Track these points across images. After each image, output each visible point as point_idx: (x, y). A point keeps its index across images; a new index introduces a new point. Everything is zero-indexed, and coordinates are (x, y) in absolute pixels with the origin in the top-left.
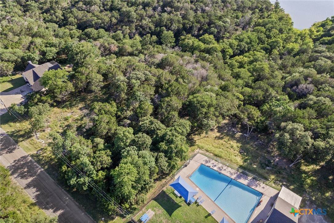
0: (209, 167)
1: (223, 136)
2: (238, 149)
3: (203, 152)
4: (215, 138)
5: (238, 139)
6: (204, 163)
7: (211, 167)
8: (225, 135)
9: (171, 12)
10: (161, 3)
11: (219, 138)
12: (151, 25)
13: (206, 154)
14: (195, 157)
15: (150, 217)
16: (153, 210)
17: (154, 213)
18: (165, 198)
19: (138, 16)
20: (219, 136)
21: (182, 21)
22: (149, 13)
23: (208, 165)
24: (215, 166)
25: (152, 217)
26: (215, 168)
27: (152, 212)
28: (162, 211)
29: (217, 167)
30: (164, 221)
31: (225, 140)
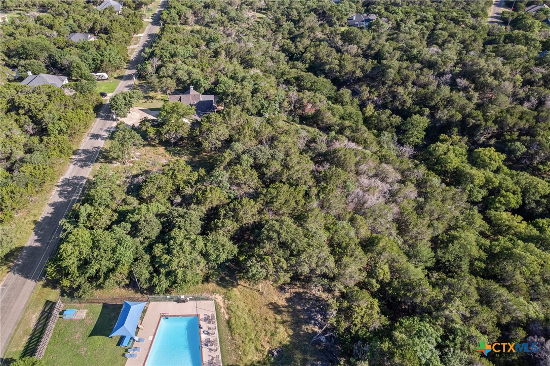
0: (200, 328)
1: (285, 312)
2: (276, 345)
3: (222, 304)
4: (271, 304)
5: (301, 333)
6: (202, 317)
7: (202, 330)
8: (288, 312)
9: (465, 89)
10: (458, 70)
11: (276, 309)
12: (408, 97)
13: (223, 310)
14: (203, 302)
15: (76, 318)
16: (88, 315)
17: (83, 318)
18: (113, 314)
19: (398, 78)
20: (279, 307)
21: (468, 110)
22: (423, 79)
23: (202, 323)
24: (208, 333)
25: (77, 320)
26: (204, 337)
27: (85, 315)
28: (92, 323)
29: (208, 337)
30: (78, 335)
31: (279, 317)
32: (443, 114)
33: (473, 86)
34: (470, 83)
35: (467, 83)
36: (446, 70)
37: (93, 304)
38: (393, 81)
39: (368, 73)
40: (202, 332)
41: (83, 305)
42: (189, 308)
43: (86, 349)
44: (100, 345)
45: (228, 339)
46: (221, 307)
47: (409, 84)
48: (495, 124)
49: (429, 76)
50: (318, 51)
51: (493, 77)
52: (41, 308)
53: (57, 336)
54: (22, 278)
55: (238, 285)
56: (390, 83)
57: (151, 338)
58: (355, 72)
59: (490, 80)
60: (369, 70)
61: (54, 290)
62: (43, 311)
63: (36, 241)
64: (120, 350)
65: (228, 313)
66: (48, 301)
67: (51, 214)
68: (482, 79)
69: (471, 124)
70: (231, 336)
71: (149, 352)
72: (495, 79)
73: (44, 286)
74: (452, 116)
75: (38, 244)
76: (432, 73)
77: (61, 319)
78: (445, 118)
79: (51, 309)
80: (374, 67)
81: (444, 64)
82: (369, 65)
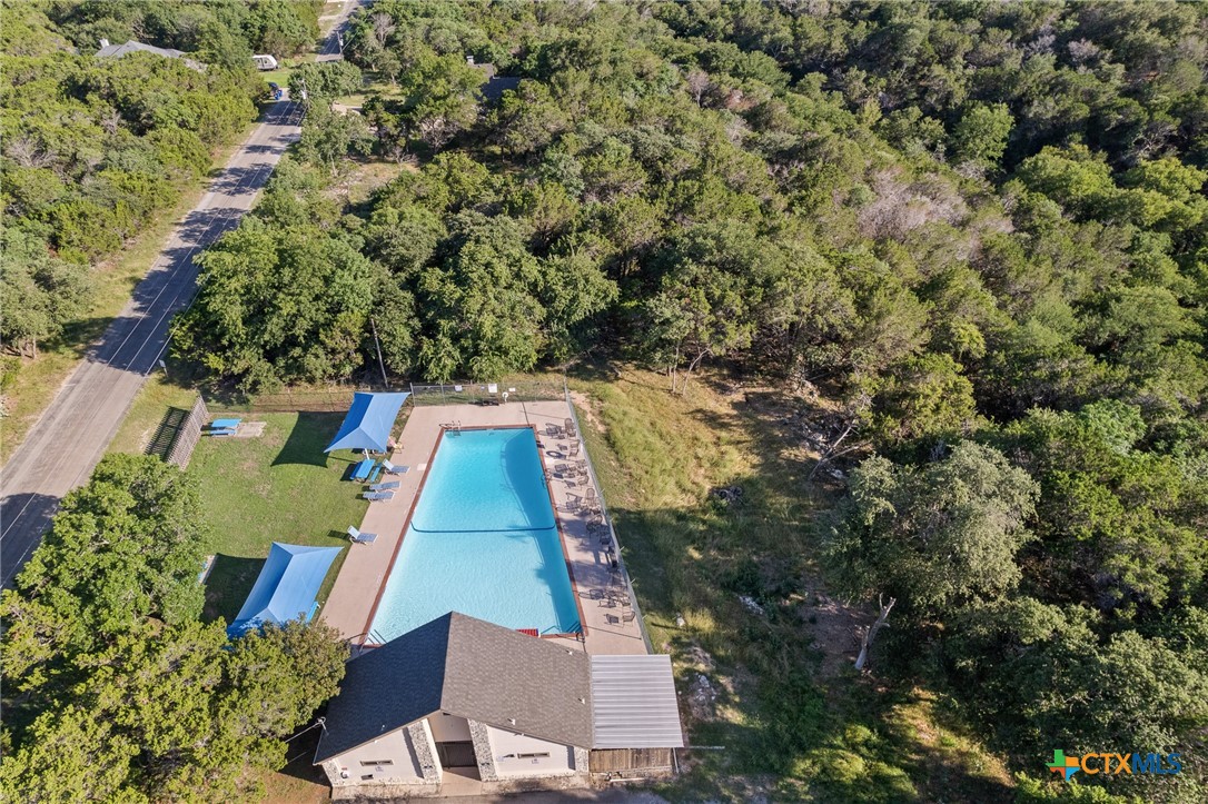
0: (540, 446)
1: (735, 425)
2: (726, 480)
3: (586, 407)
4: (699, 411)
5: (782, 461)
6: (541, 427)
7: (544, 451)
8: (743, 425)
9: (1091, 62)
10: (1070, 24)
11: (712, 420)
12: (957, 85)
13: (589, 417)
14: (540, 404)
15: (240, 435)
16: (267, 430)
17: (258, 435)
18: (326, 429)
19: (930, 50)
20: (720, 417)
21: (1103, 99)
22: (989, 50)
23: (543, 439)
24: (559, 456)
25: (243, 439)
26: (550, 462)
27: (261, 430)
28: (278, 445)
29: (560, 462)
30: (249, 463)
31: (724, 434)
32: (1045, 109)
33: (1109, 54)
34: (1102, 49)
35: (1095, 49)
36: (1042, 28)
37: (277, 414)
38: (918, 56)
39: (859, 44)
40: (545, 454)
41: (254, 415)
42: (510, 414)
43: (269, 487)
44: (301, 480)
45: (610, 465)
46: (585, 412)
47: (959, 58)
48: (1175, 117)
49: (1000, 43)
50: (742, 14)
51: (1158, 31)
52: (159, 420)
53: (200, 465)
54: (112, 369)
55: (617, 378)
56: (911, 61)
57: (423, 467)
58: (829, 45)
59: (1151, 37)
60: (862, 39)
61: (185, 392)
62: (164, 425)
63: (136, 310)
64: (353, 488)
65: (603, 423)
66: (172, 410)
67: (168, 267)
68: (1131, 37)
69: (1113, 123)
70: (618, 460)
71: (420, 491)
72: (1162, 34)
73: (163, 382)
74: (1065, 112)
75: (142, 315)
76: (1009, 37)
77: (206, 439)
78: (1049, 115)
79: (181, 422)
80: (873, 35)
81: (1038, 15)
82: (861, 32)
